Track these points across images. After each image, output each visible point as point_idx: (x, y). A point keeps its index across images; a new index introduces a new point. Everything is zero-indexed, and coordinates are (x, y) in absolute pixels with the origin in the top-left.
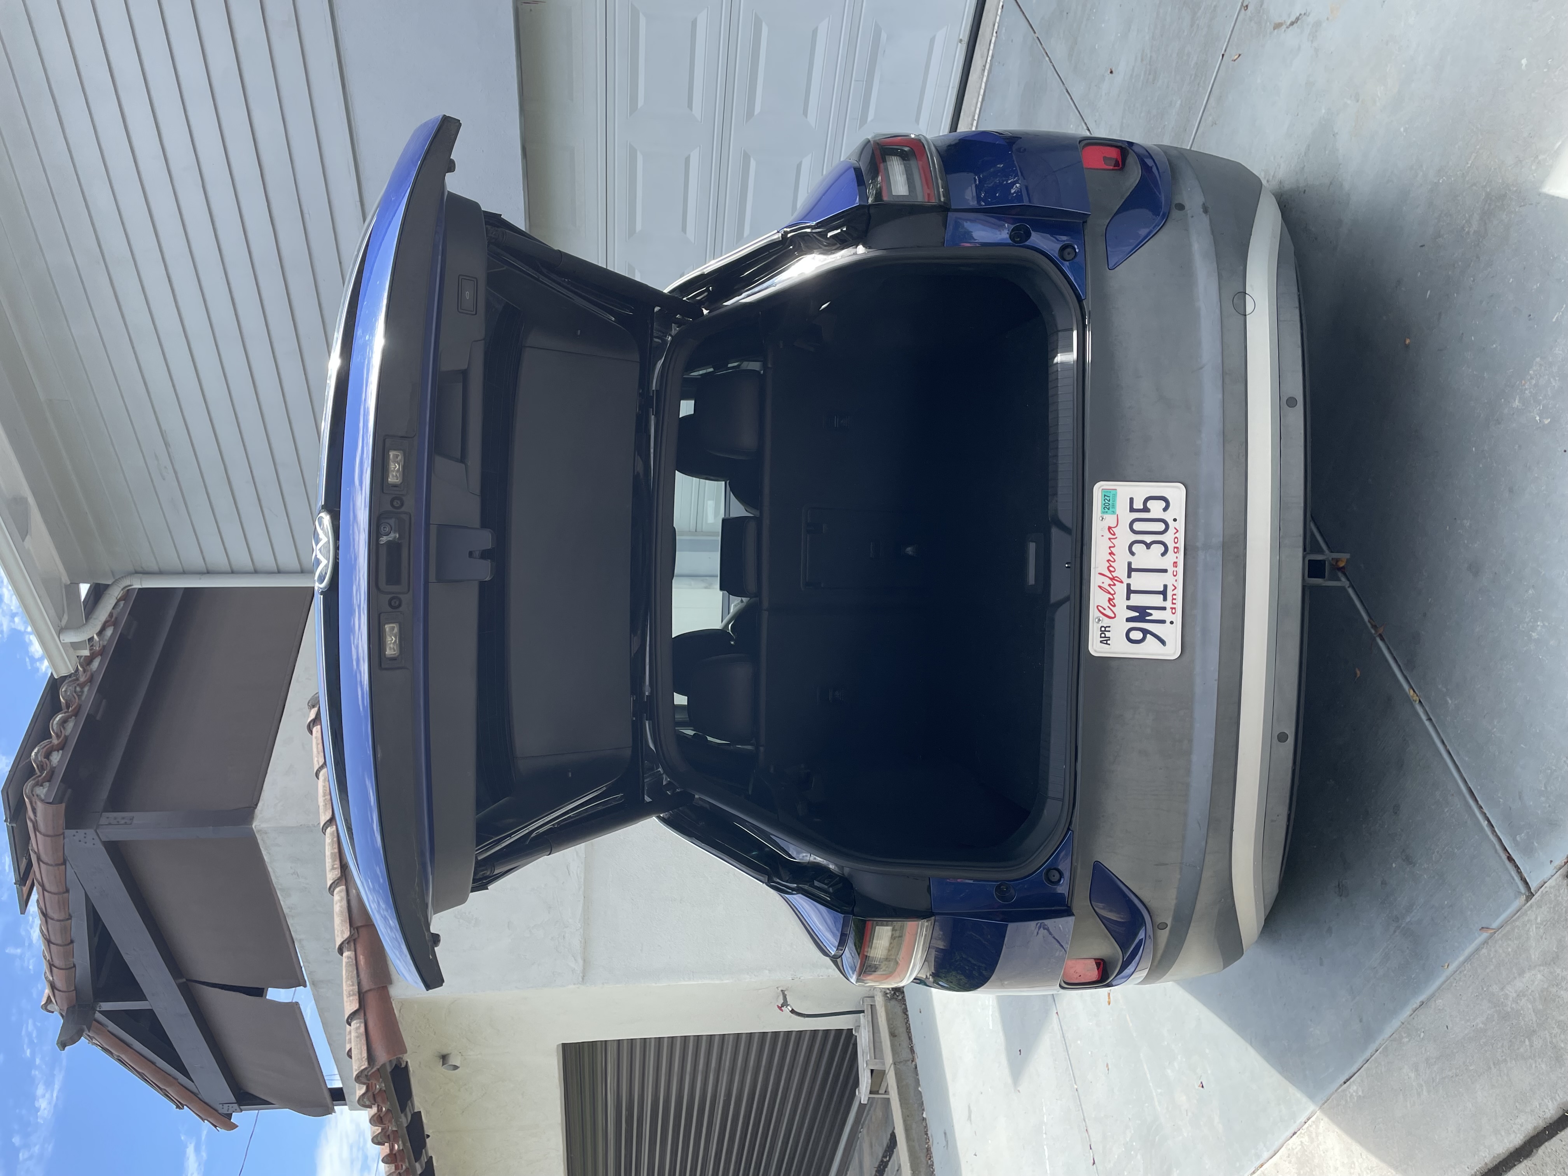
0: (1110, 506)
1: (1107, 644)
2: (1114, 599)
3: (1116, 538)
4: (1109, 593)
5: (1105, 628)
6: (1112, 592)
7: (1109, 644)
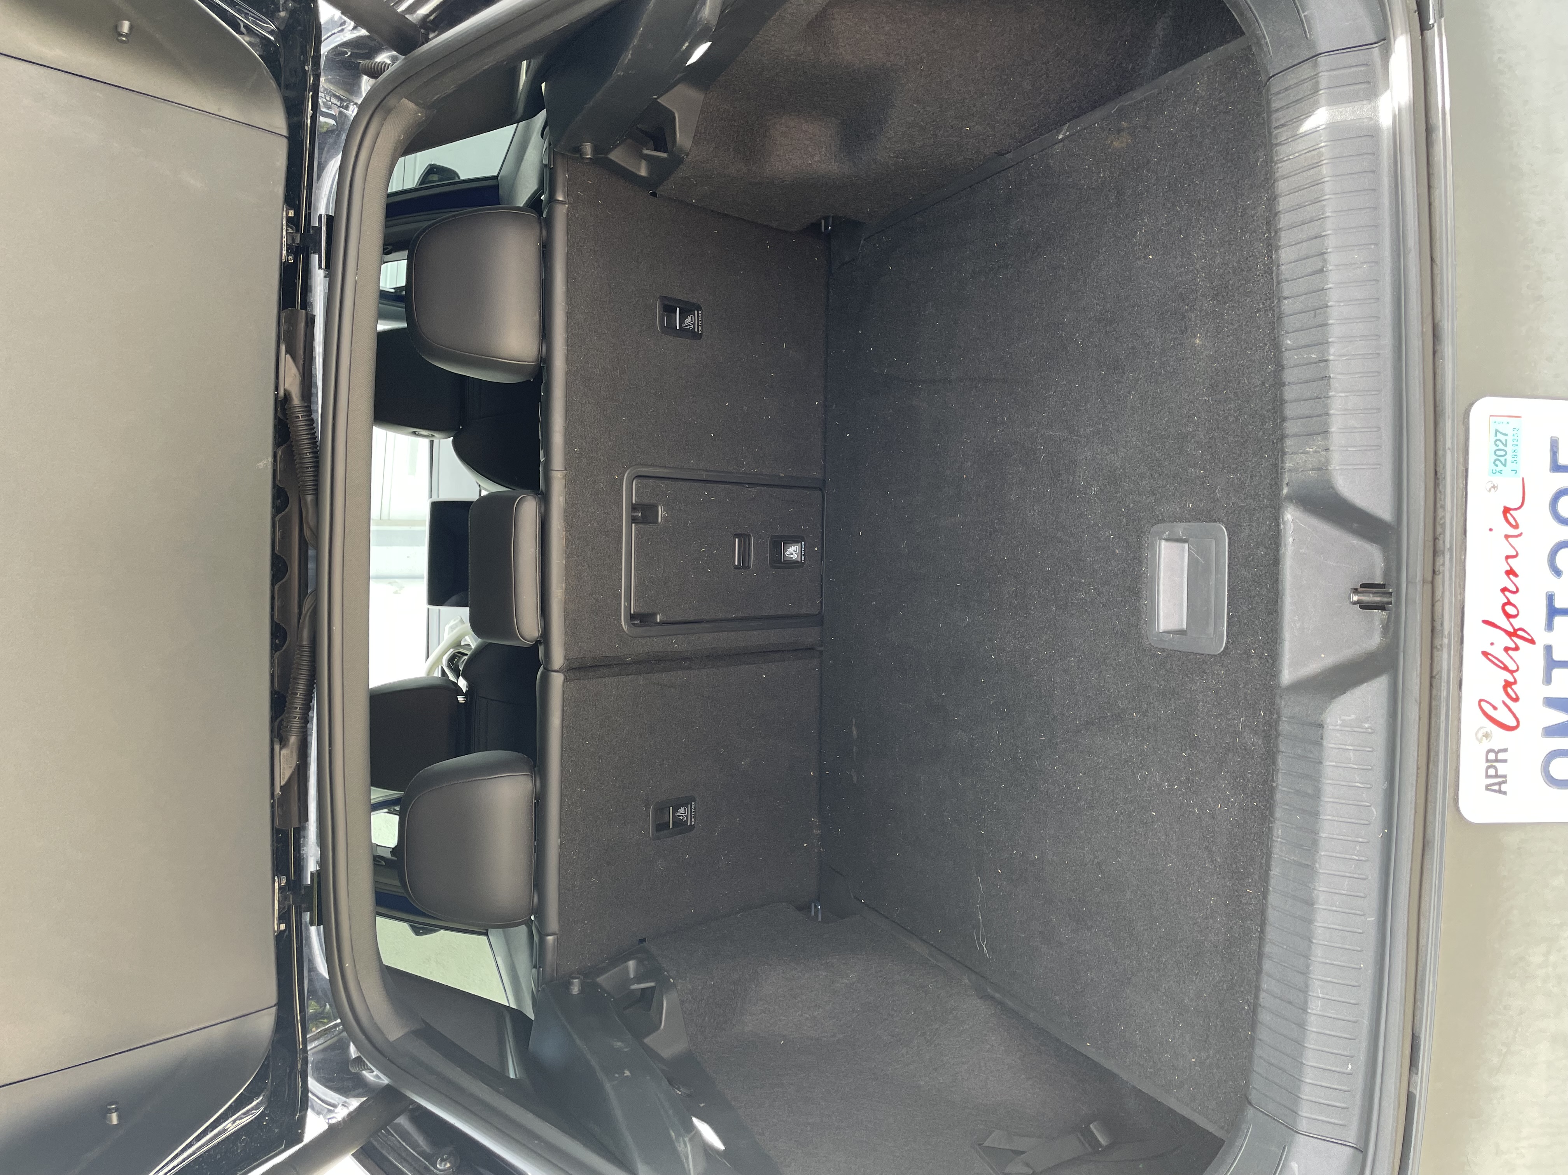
0: (1509, 457)
1: (1500, 791)
2: (1515, 682)
3: (1520, 535)
4: (1506, 668)
5: (1497, 753)
6: (1512, 667)
7: (1505, 793)
